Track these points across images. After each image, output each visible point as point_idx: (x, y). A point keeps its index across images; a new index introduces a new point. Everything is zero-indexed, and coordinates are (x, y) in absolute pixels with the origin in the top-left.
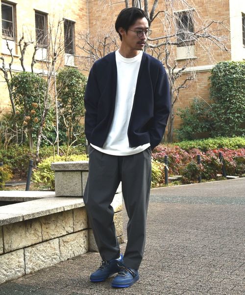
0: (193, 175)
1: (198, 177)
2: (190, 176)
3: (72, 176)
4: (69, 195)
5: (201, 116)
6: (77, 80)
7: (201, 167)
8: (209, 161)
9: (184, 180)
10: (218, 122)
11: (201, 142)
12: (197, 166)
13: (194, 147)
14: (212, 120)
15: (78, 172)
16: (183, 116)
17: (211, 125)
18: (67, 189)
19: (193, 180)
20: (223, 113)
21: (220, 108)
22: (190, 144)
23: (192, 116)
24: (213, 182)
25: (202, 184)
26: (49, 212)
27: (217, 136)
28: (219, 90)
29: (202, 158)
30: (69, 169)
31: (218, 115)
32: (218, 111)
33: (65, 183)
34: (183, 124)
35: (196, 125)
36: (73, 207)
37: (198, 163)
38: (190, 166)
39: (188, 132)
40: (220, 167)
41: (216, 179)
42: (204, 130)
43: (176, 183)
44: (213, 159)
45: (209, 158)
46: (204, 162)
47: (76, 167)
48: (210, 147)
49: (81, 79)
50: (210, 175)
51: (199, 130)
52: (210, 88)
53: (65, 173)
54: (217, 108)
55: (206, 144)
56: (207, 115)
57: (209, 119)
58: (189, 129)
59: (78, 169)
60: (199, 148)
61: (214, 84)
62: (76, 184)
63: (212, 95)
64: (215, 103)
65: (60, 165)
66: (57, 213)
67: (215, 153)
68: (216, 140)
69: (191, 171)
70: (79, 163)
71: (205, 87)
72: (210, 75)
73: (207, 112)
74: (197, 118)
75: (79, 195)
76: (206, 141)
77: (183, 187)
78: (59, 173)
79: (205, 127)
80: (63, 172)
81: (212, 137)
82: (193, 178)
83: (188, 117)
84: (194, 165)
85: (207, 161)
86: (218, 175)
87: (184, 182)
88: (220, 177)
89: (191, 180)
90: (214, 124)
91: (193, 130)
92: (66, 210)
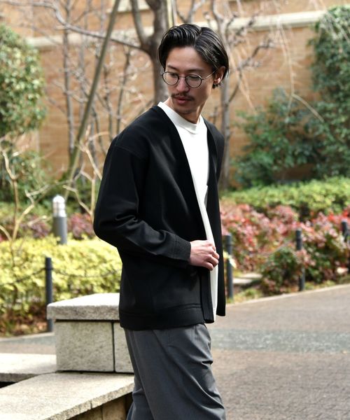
0: (287, 276)
1: (296, 278)
2: (280, 279)
3: (92, 331)
4: (85, 368)
5: (292, 128)
6: (9, 50)
7: (304, 256)
8: (321, 242)
9: (267, 287)
10: (331, 144)
11: (294, 191)
12: (296, 254)
13: (279, 203)
14: (318, 140)
15: (104, 324)
16: (251, 128)
17: (314, 150)
18: (82, 357)
19: (287, 286)
20: (342, 124)
21: (336, 112)
22: (272, 196)
23: (272, 127)
24: (329, 288)
25: (306, 293)
26: (68, 415)
27: (330, 176)
28: (333, 71)
29: (306, 236)
30: (87, 318)
31: (332, 128)
32: (332, 119)
33: (78, 344)
34: (252, 146)
35: (282, 149)
36: (106, 400)
37: (298, 248)
38: (279, 256)
39: (262, 168)
40: (344, 254)
41: (336, 279)
42: (299, 161)
43: (249, 295)
44: (330, 238)
45: (319, 236)
46: (309, 244)
47: (101, 313)
48: (315, 201)
49: (19, 47)
50: (322, 274)
51: (289, 161)
52: (313, 65)
53: (77, 324)
54: (330, 112)
55: (307, 196)
56: (306, 128)
57: (310, 136)
58: (266, 159)
59: (105, 318)
60: (292, 206)
61: (321, 57)
62: (101, 347)
63: (316, 83)
64: (325, 100)
65: (67, 308)
66: (81, 414)
67: (332, 221)
68: (328, 186)
69: (282, 266)
70: (107, 307)
71: (300, 62)
72: (311, 35)
73: (305, 120)
74: (284, 134)
75: (107, 370)
76: (305, 188)
77: (268, 303)
78: (64, 324)
79: (301, 154)
80: (74, 323)
81: (319, 178)
82: (286, 282)
83: (263, 133)
84: (288, 254)
85: (315, 243)
86: (341, 270)
87: (267, 292)
88: (343, 275)
89: (283, 285)
90: (323, 148)
91: (275, 162)
92: (94, 407)
